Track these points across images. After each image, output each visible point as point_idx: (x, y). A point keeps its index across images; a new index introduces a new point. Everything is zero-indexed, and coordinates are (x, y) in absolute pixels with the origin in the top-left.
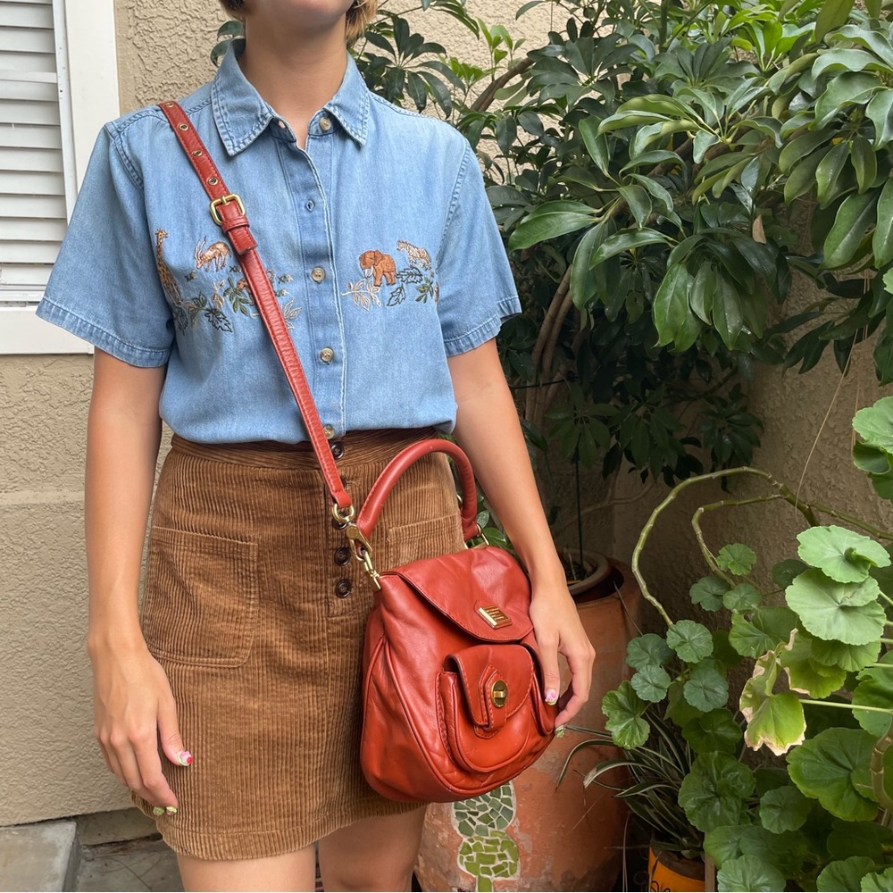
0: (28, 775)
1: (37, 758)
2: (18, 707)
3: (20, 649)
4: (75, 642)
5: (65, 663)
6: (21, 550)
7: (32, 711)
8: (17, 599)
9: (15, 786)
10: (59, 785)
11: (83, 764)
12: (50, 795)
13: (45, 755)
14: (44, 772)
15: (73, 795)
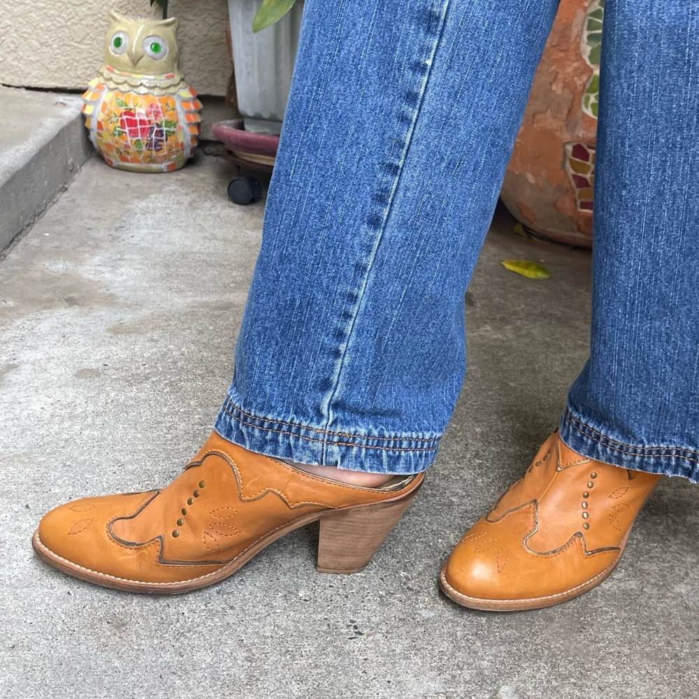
0: (41, 28)
1: (50, 9)
9: (26, 39)
10: (75, 47)
11: (102, 26)
12: (65, 58)
13: (59, 7)
14: (59, 28)
15: (90, 63)
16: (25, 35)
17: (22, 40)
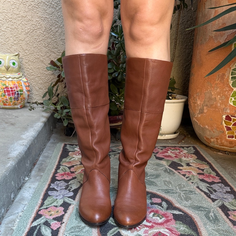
0: (39, 83)
1: (42, 77)
2: (35, 54)
3: (36, 28)
4: (56, 28)
5: (52, 37)
7: (40, 56)
8: (34, 6)
9: (34, 87)
13: (45, 76)
16: (34, 86)
17: (33, 87)
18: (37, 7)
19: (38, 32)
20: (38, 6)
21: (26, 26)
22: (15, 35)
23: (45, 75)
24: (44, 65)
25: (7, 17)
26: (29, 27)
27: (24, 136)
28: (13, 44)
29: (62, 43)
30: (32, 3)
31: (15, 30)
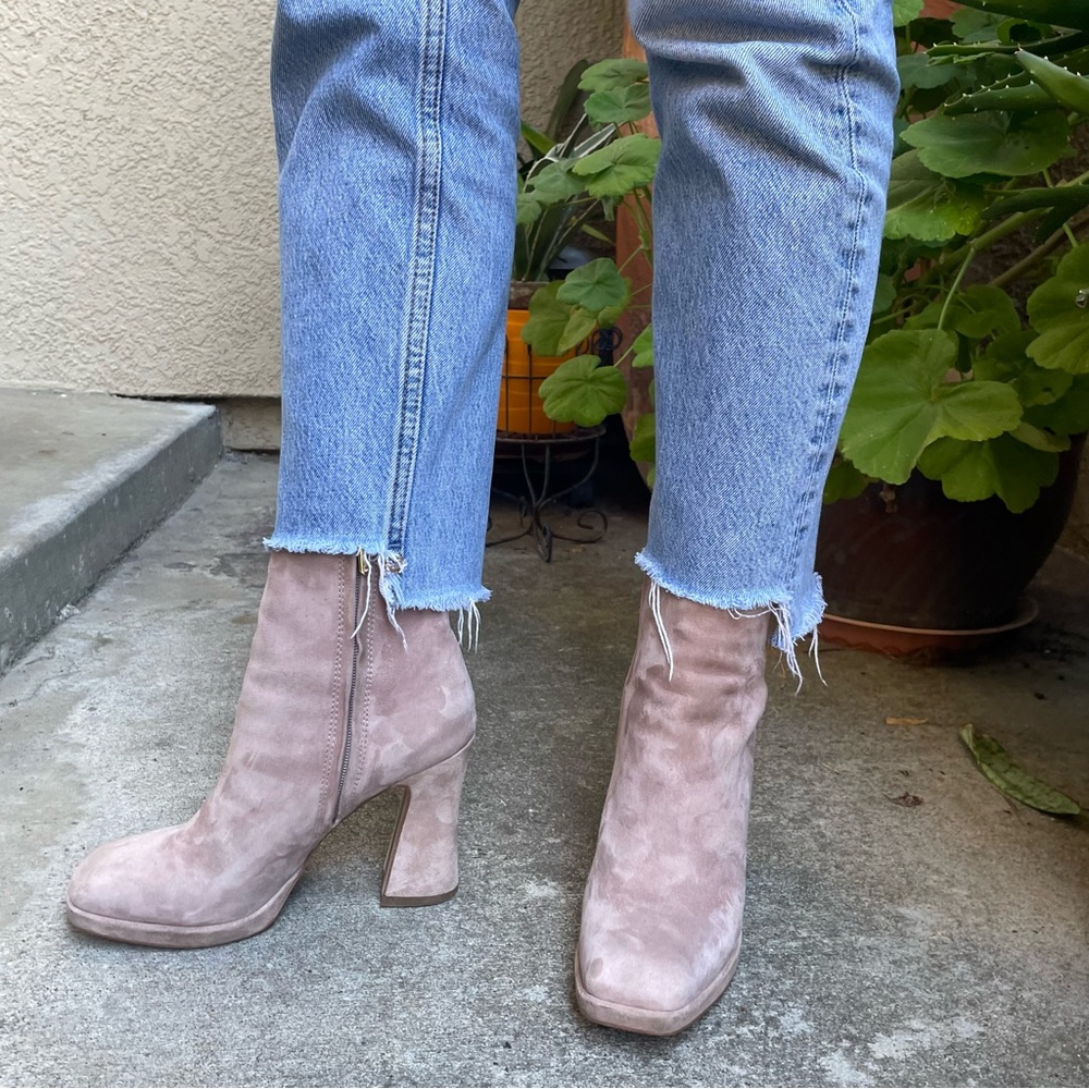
0: (158, 332)
1: (168, 311)
2: (144, 238)
3: (145, 156)
4: (212, 156)
5: (200, 184)
6: (144, 14)
7: (161, 244)
8: (140, 85)
9: (142, 344)
10: (195, 351)
11: (224, 327)
12: (184, 363)
13: (177, 308)
14: (177, 331)
15: (211, 367)
16: (140, 340)
17: (137, 345)
18: (150, 88)
19: (154, 167)
20: (153, 85)
21: (112, 147)
22: (75, 175)
23: (177, 305)
24: (174, 274)
25: (48, 118)
26: (122, 153)
27: (74, 484)
28: (70, 206)
29: (232, 204)
30: (131, 76)
31: (77, 160)
